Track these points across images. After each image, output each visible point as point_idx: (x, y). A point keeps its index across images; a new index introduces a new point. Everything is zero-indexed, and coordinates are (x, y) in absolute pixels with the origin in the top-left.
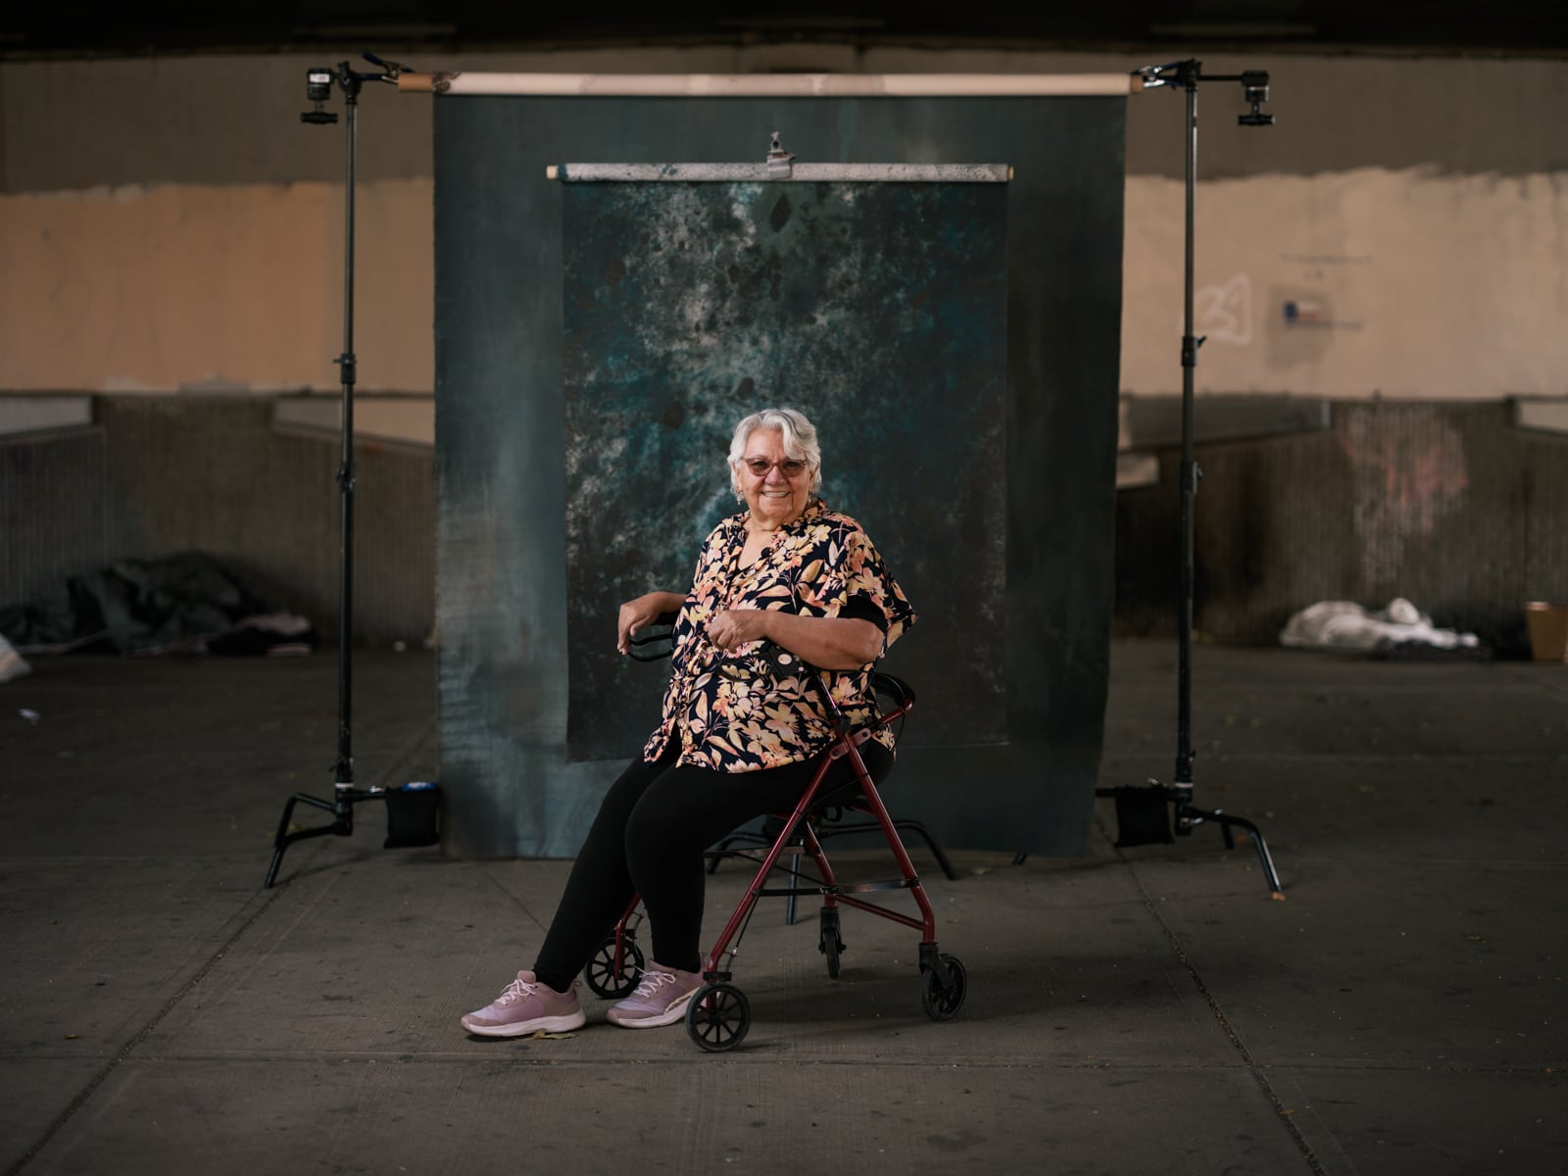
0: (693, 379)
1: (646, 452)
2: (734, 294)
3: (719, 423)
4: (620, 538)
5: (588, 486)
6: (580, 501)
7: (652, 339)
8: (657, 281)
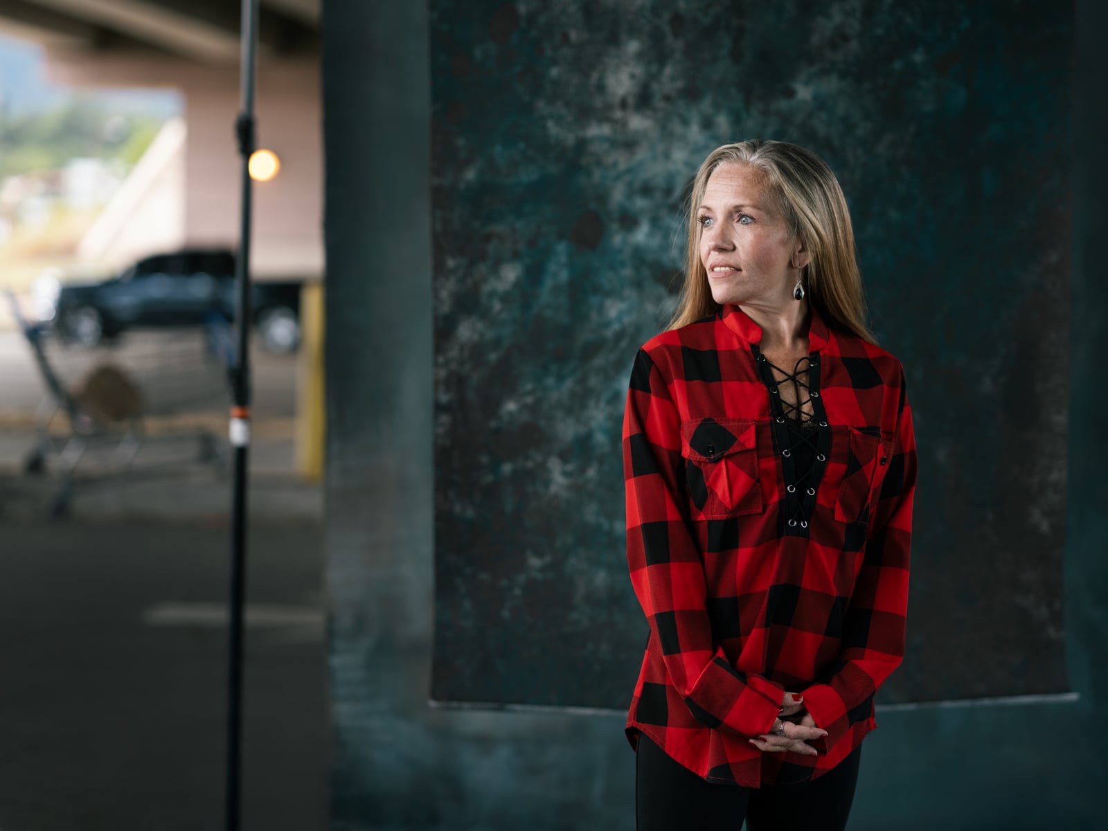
0: (618, 177)
1: (549, 283)
2: (678, 56)
3: (655, 242)
4: (511, 406)
5: (466, 331)
6: (454, 353)
7: (559, 120)
8: (565, 37)
